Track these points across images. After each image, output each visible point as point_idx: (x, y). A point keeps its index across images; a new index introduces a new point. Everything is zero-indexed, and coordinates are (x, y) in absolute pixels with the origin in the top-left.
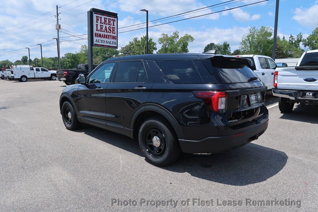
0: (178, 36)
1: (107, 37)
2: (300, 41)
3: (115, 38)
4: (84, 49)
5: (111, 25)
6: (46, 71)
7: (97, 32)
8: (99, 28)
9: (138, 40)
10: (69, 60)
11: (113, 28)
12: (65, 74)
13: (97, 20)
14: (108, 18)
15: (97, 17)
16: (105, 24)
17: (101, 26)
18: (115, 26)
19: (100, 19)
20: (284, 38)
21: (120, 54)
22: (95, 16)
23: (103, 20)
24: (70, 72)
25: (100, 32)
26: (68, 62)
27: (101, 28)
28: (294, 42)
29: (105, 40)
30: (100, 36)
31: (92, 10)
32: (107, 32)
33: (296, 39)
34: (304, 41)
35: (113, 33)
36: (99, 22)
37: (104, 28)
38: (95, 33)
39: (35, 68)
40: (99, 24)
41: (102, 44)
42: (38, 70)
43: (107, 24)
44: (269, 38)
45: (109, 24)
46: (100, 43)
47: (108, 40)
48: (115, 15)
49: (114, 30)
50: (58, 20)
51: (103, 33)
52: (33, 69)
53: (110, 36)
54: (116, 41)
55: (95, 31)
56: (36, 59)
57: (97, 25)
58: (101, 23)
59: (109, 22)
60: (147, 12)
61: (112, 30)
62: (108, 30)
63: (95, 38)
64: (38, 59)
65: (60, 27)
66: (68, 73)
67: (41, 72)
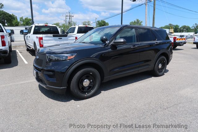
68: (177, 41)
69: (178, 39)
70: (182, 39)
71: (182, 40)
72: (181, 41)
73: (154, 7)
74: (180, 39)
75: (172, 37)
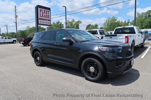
0: (74, 21)
1: (45, 20)
2: (129, 23)
3: (50, 20)
4: (28, 28)
5: (47, 14)
6: (10, 39)
7: (40, 17)
8: (41, 15)
9: (55, 23)
10: (20, 33)
11: (48, 15)
12: (23, 40)
13: (40, 11)
14: (46, 10)
15: (40, 9)
16: (44, 13)
17: (42, 14)
18: (50, 15)
19: (42, 11)
20: (122, 22)
21: (46, 30)
22: (39, 9)
23: (43, 11)
24: (26, 38)
25: (42, 18)
26: (20, 34)
27: (43, 15)
28: (126, 23)
29: (45, 21)
30: (42, 19)
31: (37, 6)
32: (45, 17)
33: (127, 22)
34: (130, 22)
35: (48, 18)
36: (41, 12)
37: (44, 16)
38: (39, 18)
39: (4, 37)
40: (41, 13)
41: (43, 23)
42: (6, 38)
43: (45, 13)
44: (116, 22)
45: (46, 13)
46: (42, 23)
47: (46, 22)
48: (49, 9)
49: (49, 16)
50: (16, 13)
51: (44, 18)
52: (3, 38)
53: (47, 19)
54: (50, 22)
55: (39, 17)
56: (3, 33)
57: (40, 14)
58: (42, 13)
59: (46, 12)
60: (66, 7)
61: (48, 16)
62: (46, 16)
63: (39, 21)
64: (4, 34)
65: (17, 17)
66: (25, 39)
67: (7, 39)
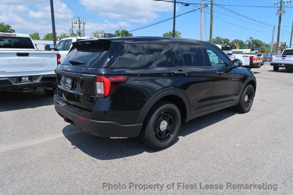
68: (254, 62)
69: (255, 58)
70: (259, 58)
71: (260, 60)
72: (258, 61)
73: (211, 14)
74: (258, 58)
75: (248, 56)
